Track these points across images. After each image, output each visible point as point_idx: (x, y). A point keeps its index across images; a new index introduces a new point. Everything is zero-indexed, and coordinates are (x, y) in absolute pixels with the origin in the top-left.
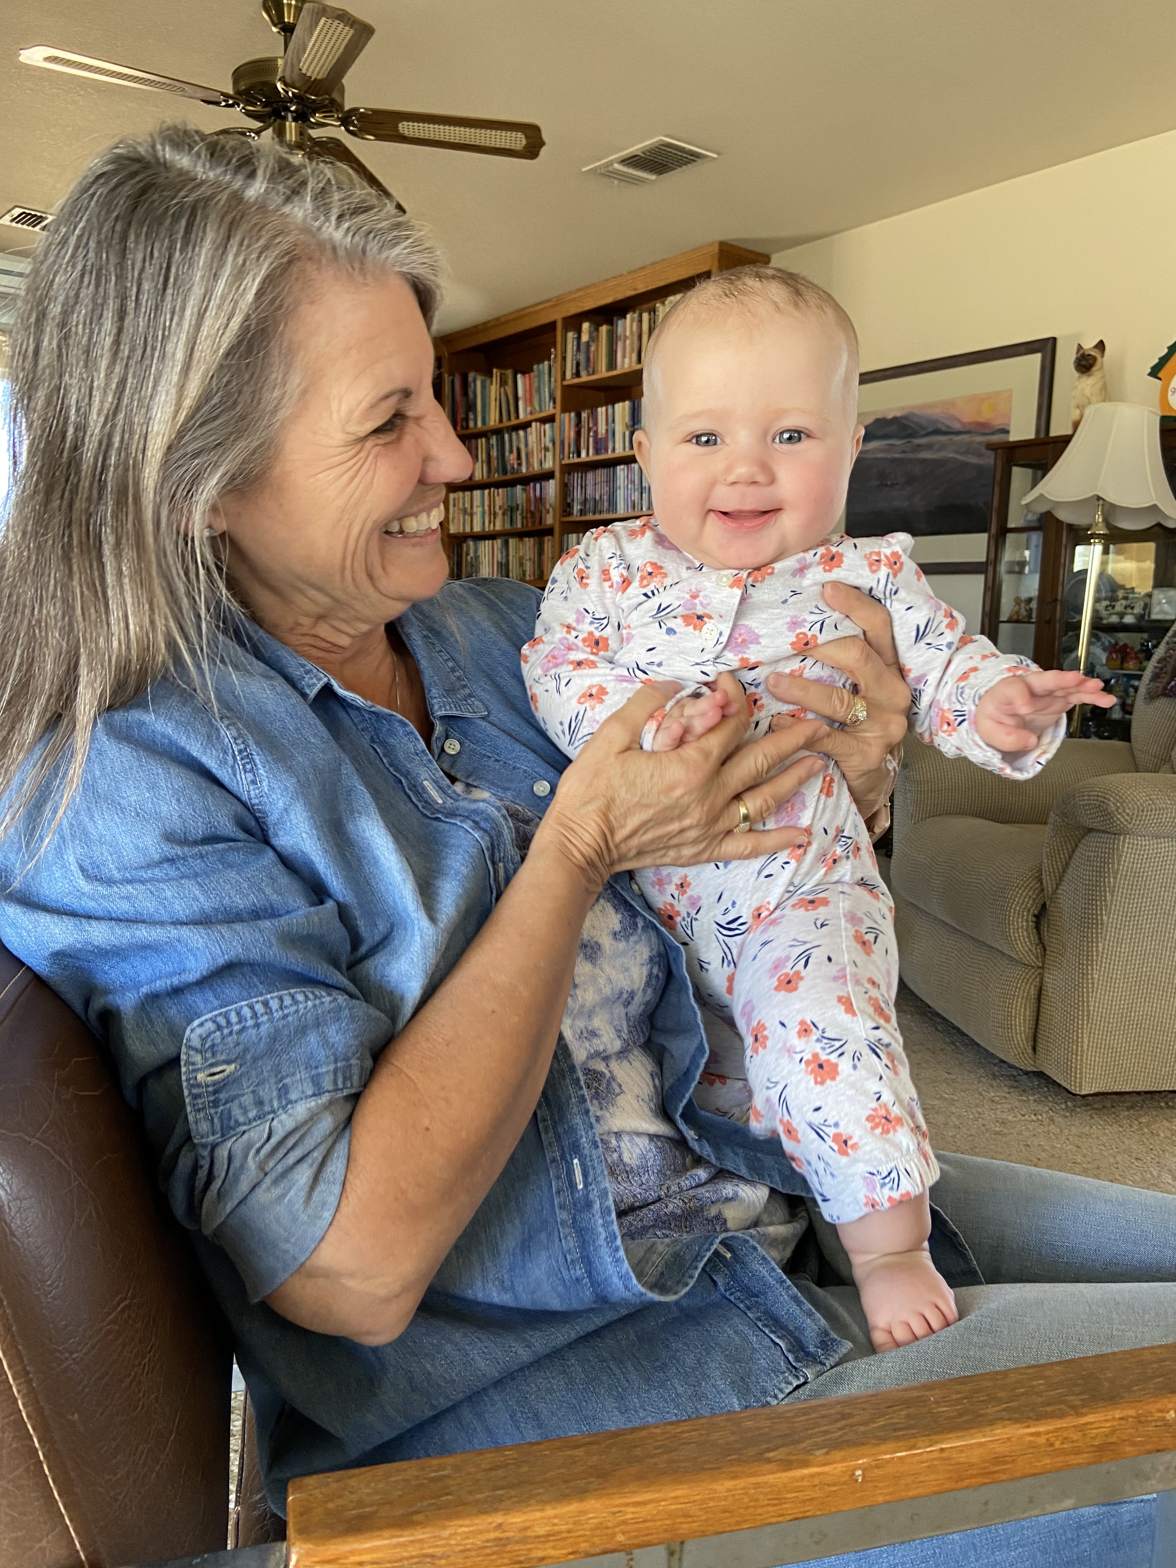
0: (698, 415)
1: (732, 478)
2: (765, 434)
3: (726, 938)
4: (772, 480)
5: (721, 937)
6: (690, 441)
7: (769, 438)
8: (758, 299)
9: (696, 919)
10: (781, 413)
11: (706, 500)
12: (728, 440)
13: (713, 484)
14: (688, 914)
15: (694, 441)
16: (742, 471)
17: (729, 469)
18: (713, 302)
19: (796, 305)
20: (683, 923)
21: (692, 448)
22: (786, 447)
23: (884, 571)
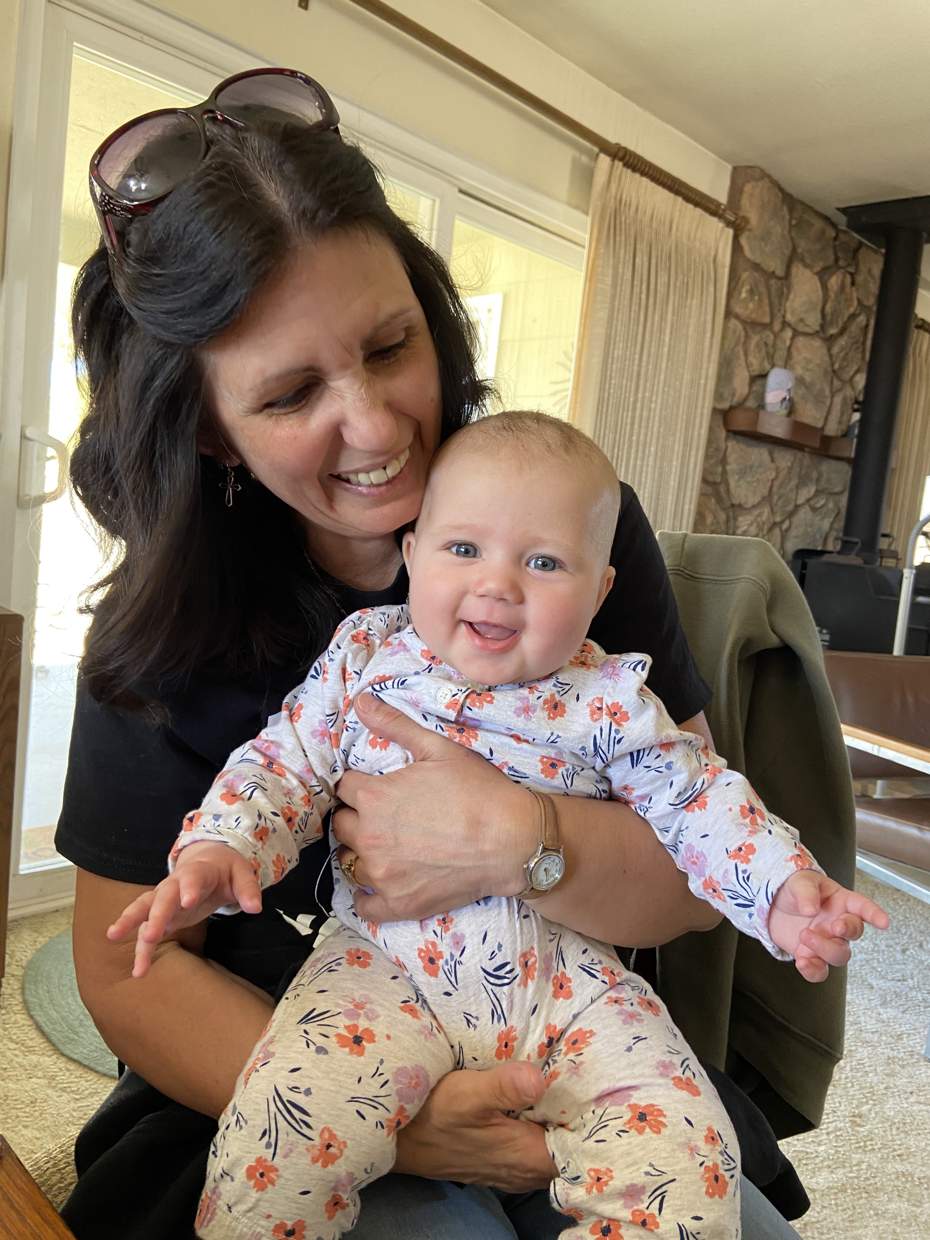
0: (459, 528)
1: (481, 591)
2: (520, 557)
3: (493, 987)
4: (521, 600)
5: (489, 987)
6: (449, 549)
7: (524, 561)
8: (533, 437)
9: (460, 963)
10: (538, 542)
11: (456, 609)
12: (484, 555)
13: (463, 594)
14: (452, 956)
15: (454, 549)
16: (491, 586)
17: (480, 582)
18: (492, 432)
19: (566, 449)
20: (446, 968)
21: (449, 557)
22: (538, 572)
23: (606, 720)
